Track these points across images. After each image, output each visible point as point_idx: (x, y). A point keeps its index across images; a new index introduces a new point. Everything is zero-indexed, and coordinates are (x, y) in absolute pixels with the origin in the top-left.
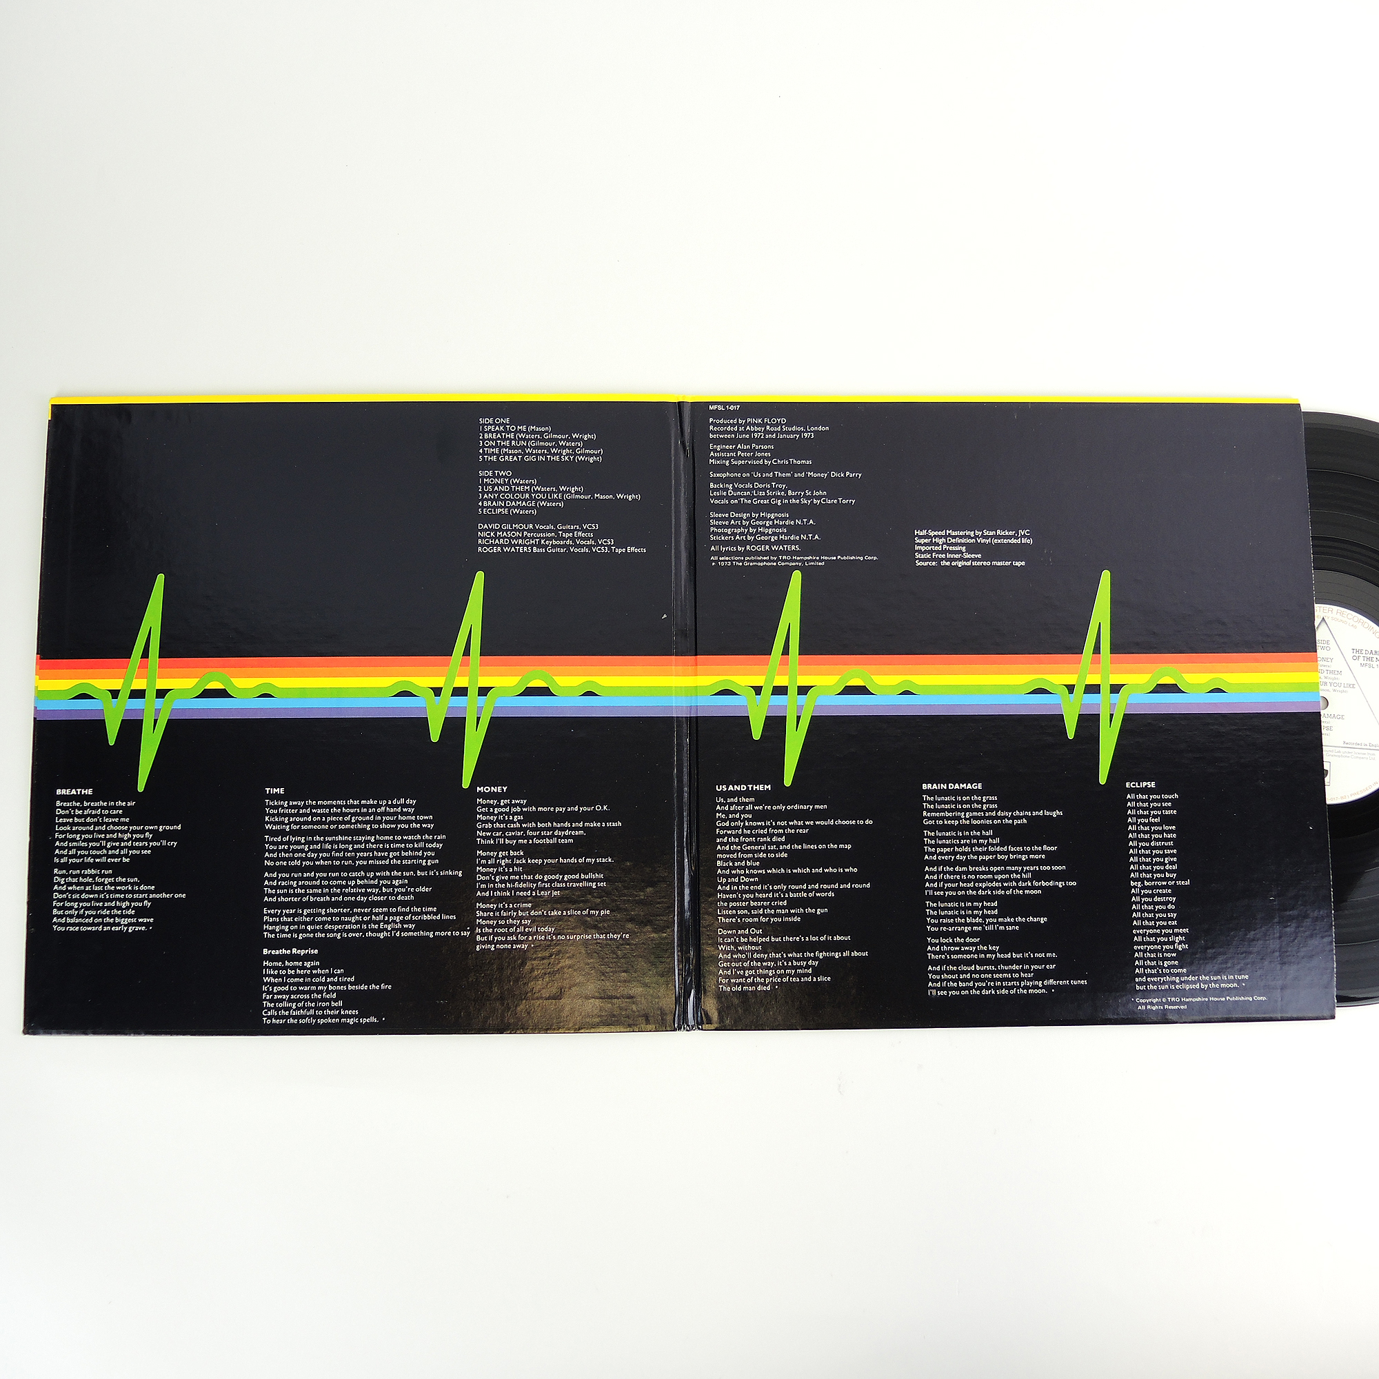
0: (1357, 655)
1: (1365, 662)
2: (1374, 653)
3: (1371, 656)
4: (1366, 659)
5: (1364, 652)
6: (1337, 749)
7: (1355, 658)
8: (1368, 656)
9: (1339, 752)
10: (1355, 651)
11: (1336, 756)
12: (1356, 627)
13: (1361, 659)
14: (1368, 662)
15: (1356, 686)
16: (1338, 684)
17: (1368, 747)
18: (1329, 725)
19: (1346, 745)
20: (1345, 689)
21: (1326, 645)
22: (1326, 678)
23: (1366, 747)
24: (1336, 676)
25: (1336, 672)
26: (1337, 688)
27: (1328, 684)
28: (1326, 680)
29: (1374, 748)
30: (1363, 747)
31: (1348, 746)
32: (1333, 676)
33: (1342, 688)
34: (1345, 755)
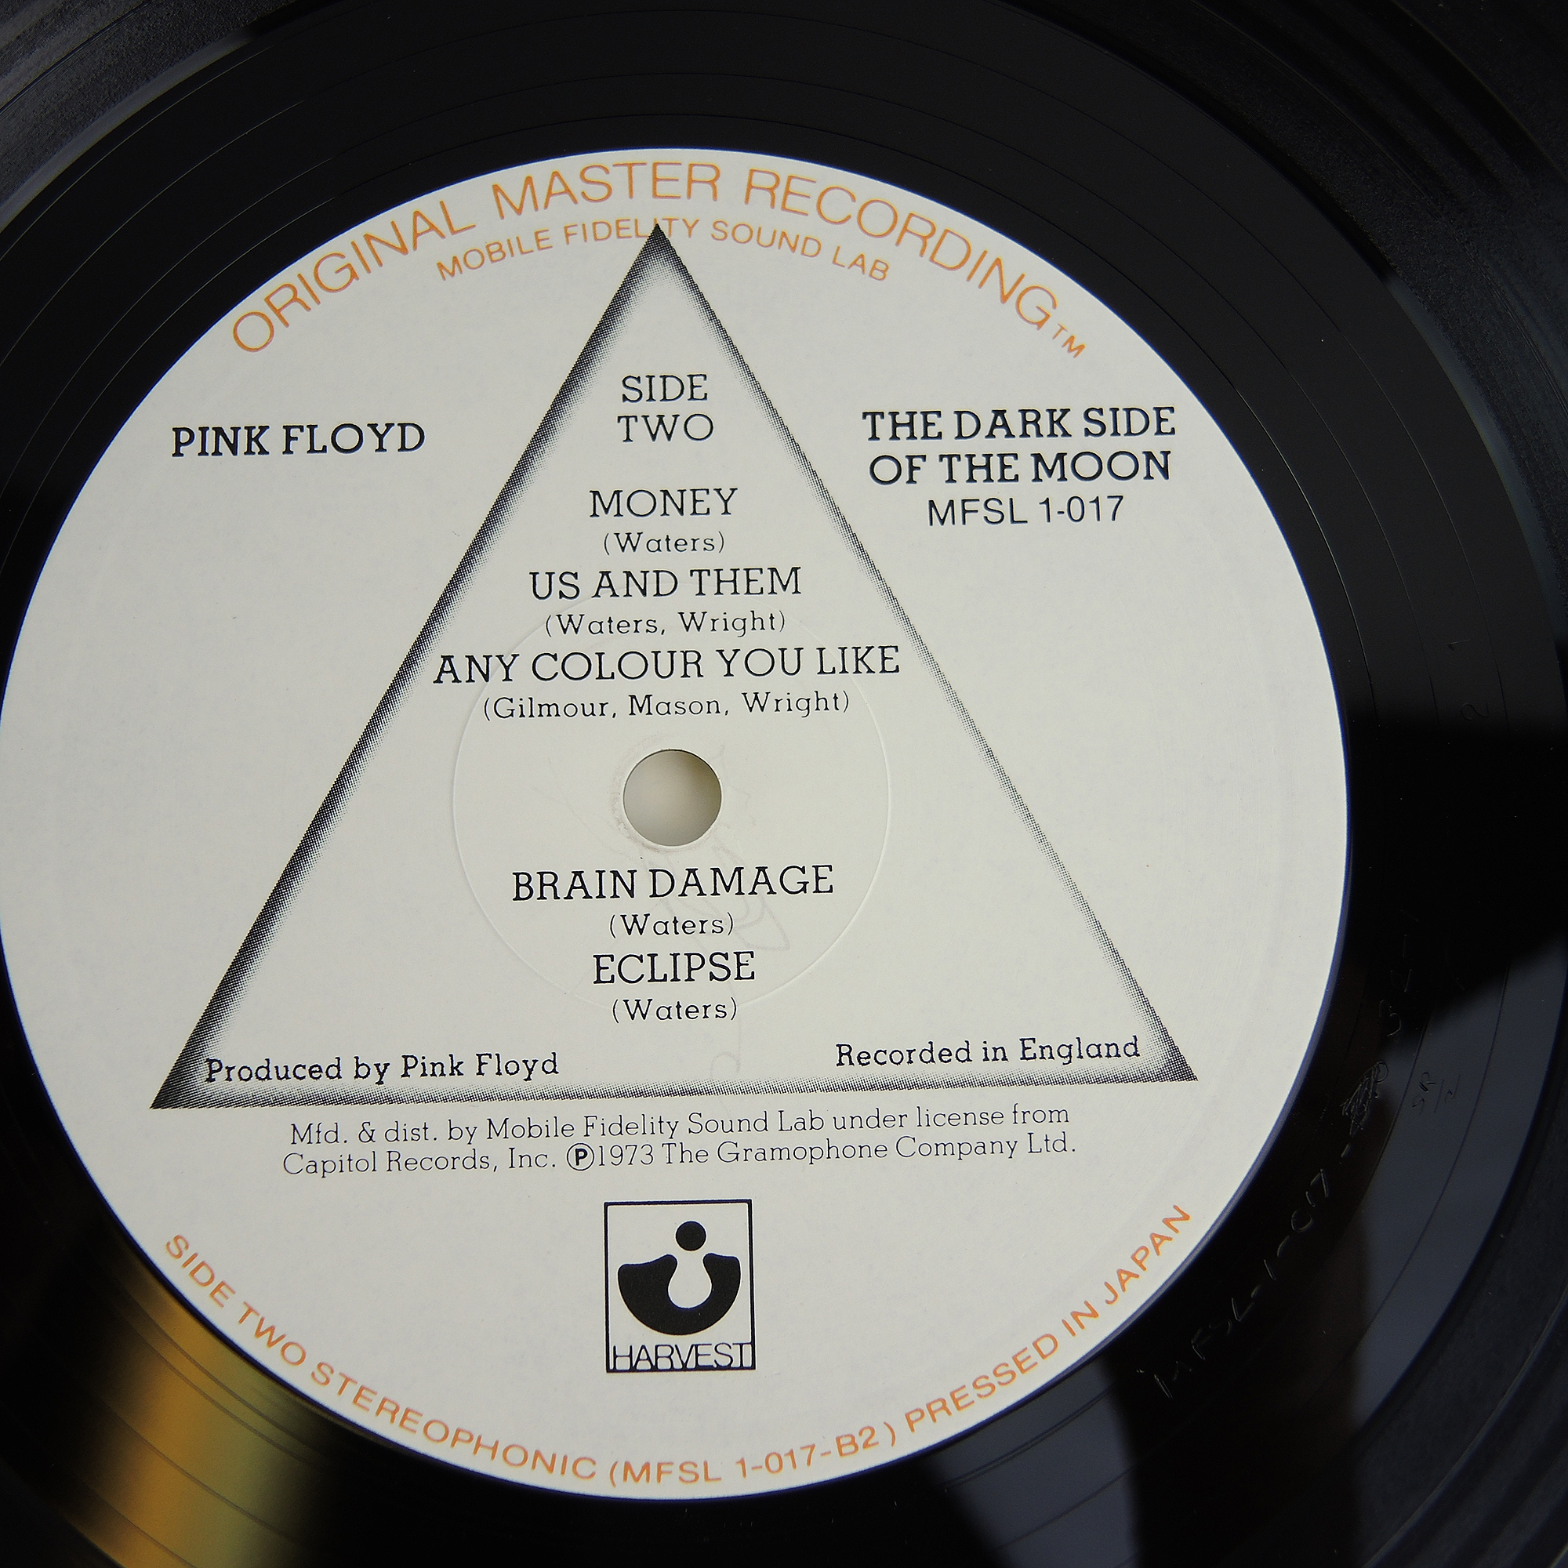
0: (902, 449)
1: (961, 490)
2: (1016, 427)
3: (1000, 443)
4: (961, 469)
5: (946, 424)
6: (796, 1106)
7: (886, 470)
8: (979, 446)
9: (808, 1123)
10: (884, 426)
11: (792, 1155)
12: (880, 270)
13: (932, 472)
14: (981, 490)
15: (907, 657)
16: (777, 660)
17: (1015, 1066)
18: (728, 943)
19: (856, 1073)
20: (828, 686)
21: (684, 407)
22: (691, 622)
23: (997, 1069)
24: (764, 606)
25: (763, 580)
26: (777, 684)
27: (713, 665)
28: (692, 640)
29: (1055, 1067)
30: (978, 1068)
31: (873, 1072)
32: (738, 606)
33: (808, 682)
34: (856, 1137)
